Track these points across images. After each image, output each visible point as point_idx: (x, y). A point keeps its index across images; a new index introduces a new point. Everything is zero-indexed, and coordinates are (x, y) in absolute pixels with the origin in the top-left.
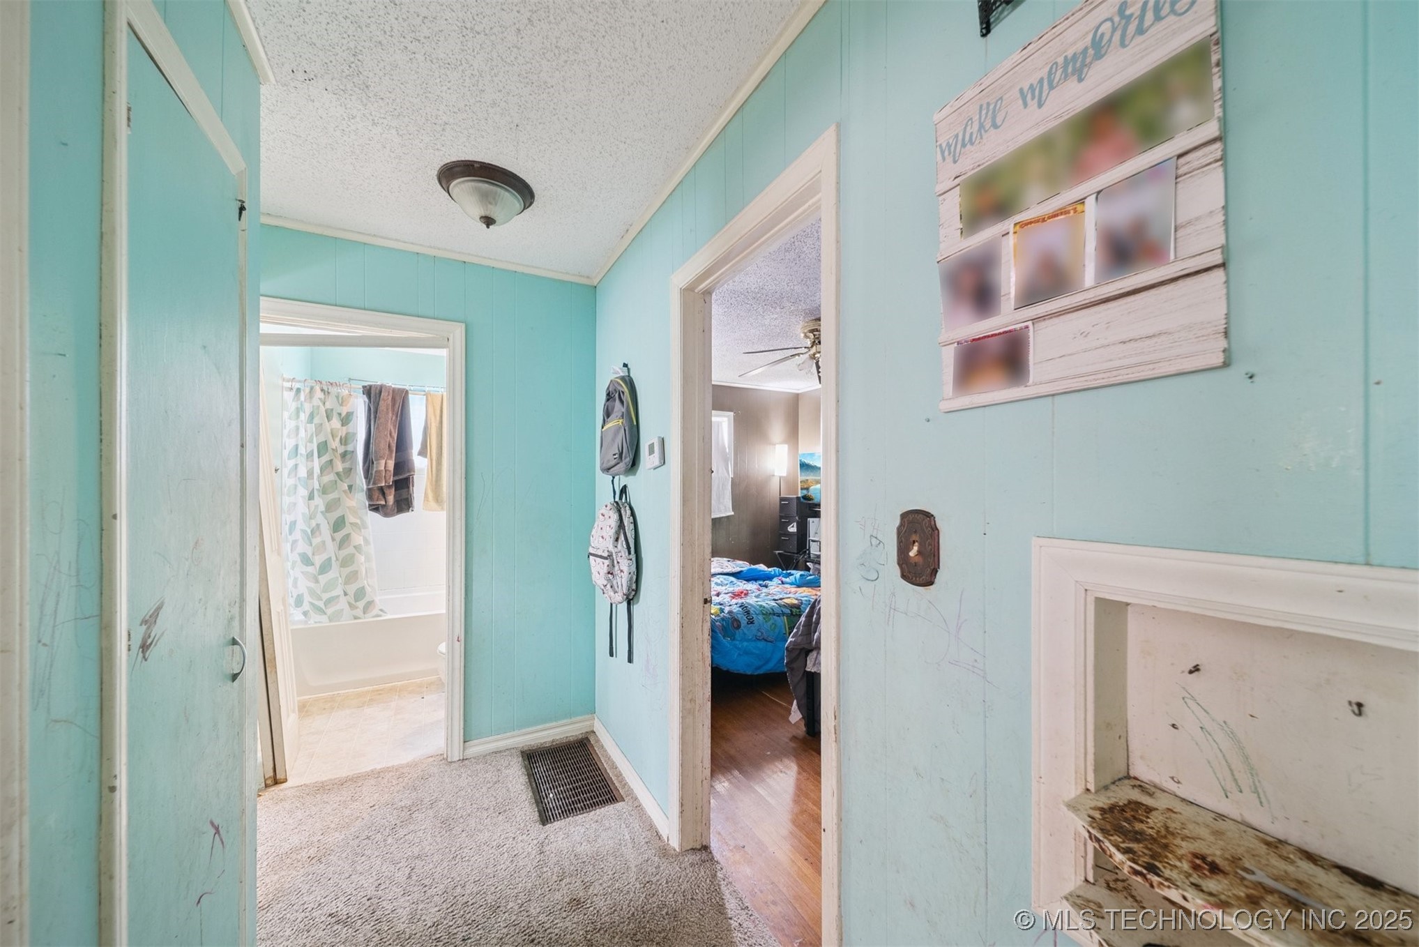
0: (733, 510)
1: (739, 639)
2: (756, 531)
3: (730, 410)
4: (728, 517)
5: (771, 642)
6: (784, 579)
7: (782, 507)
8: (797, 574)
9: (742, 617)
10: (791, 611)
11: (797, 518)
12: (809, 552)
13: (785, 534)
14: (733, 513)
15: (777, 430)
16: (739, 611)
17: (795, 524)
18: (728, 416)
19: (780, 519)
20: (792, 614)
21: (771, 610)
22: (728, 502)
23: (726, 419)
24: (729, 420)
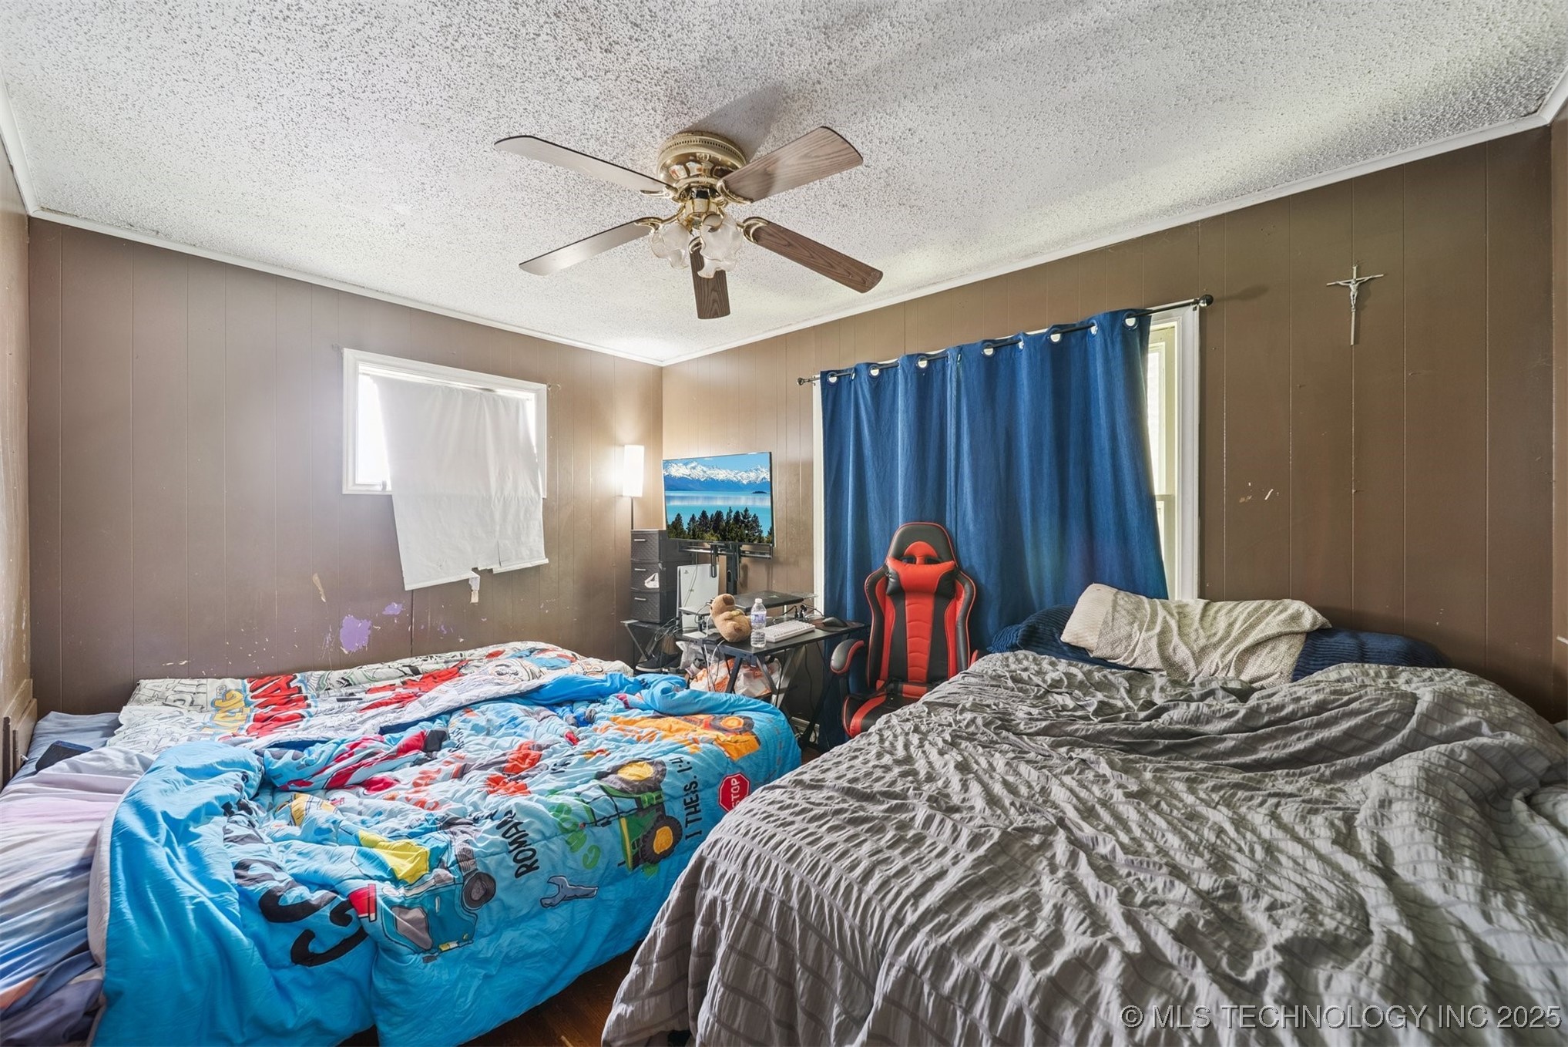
0: (548, 554)
1: (489, 928)
2: (591, 587)
3: (540, 380)
4: (537, 568)
5: (586, 896)
6: (629, 697)
7: (636, 547)
8: (660, 682)
9: (500, 863)
10: (638, 801)
11: (660, 565)
12: (681, 622)
13: (640, 592)
14: (546, 561)
15: (627, 423)
16: (492, 844)
17: (657, 575)
18: (537, 391)
19: (633, 568)
20: (640, 808)
21: (586, 815)
22: (539, 545)
23: (532, 396)
24: (538, 400)
